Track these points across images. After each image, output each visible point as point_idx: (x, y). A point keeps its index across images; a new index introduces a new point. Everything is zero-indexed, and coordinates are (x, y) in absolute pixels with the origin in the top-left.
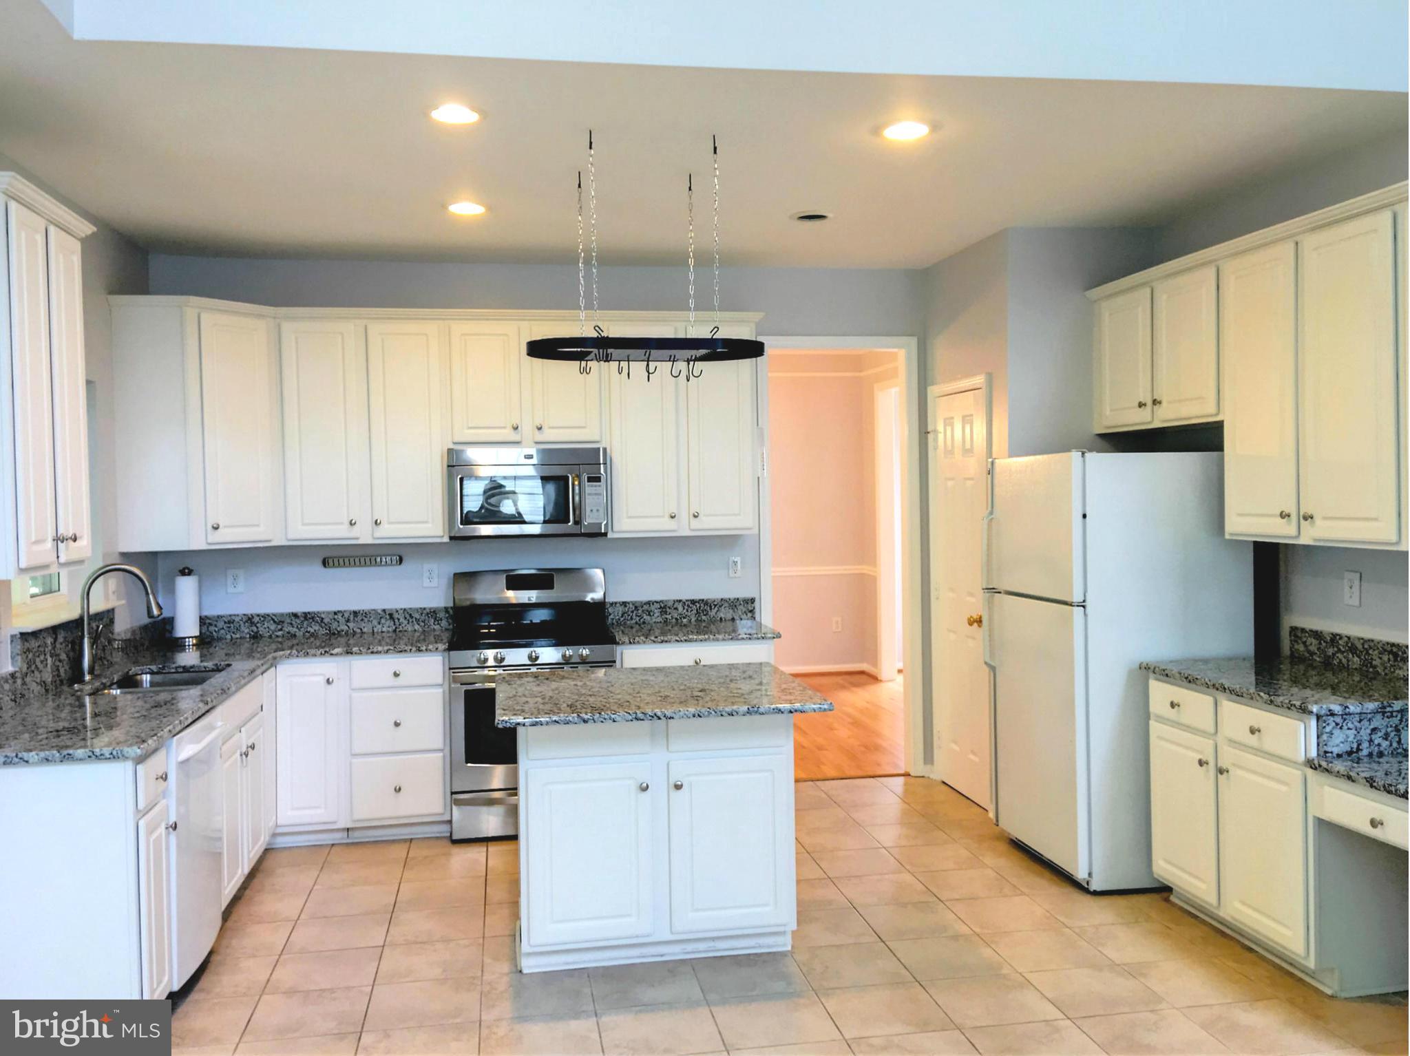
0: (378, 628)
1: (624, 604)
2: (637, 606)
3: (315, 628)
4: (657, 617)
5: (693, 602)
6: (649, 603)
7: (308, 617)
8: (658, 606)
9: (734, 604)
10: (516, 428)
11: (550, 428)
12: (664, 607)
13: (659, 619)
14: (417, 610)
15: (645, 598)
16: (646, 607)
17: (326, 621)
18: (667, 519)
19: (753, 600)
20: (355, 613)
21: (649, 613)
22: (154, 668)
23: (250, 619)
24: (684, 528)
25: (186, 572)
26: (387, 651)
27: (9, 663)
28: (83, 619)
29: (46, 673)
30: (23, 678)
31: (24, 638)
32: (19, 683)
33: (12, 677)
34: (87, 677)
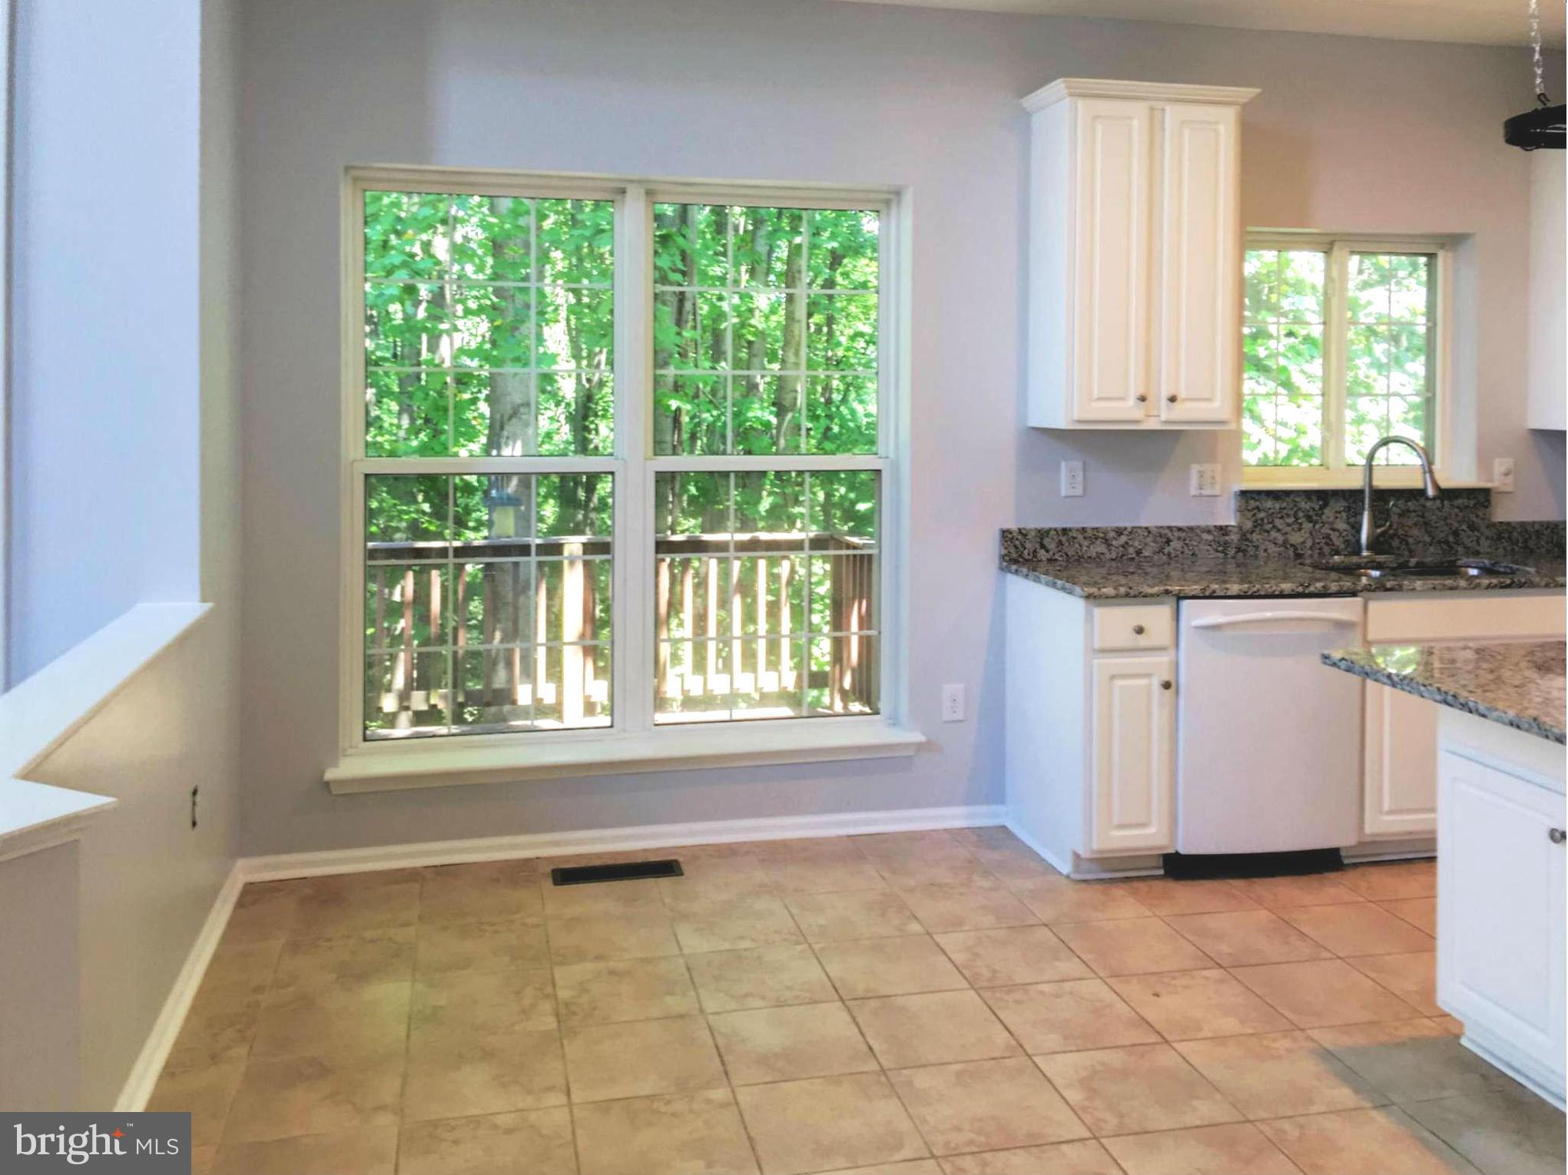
27: (1227, 516)
28: (1361, 492)
29: (1296, 538)
30: (1244, 536)
31: (1245, 495)
32: (1234, 537)
33: (1223, 530)
34: (1365, 553)
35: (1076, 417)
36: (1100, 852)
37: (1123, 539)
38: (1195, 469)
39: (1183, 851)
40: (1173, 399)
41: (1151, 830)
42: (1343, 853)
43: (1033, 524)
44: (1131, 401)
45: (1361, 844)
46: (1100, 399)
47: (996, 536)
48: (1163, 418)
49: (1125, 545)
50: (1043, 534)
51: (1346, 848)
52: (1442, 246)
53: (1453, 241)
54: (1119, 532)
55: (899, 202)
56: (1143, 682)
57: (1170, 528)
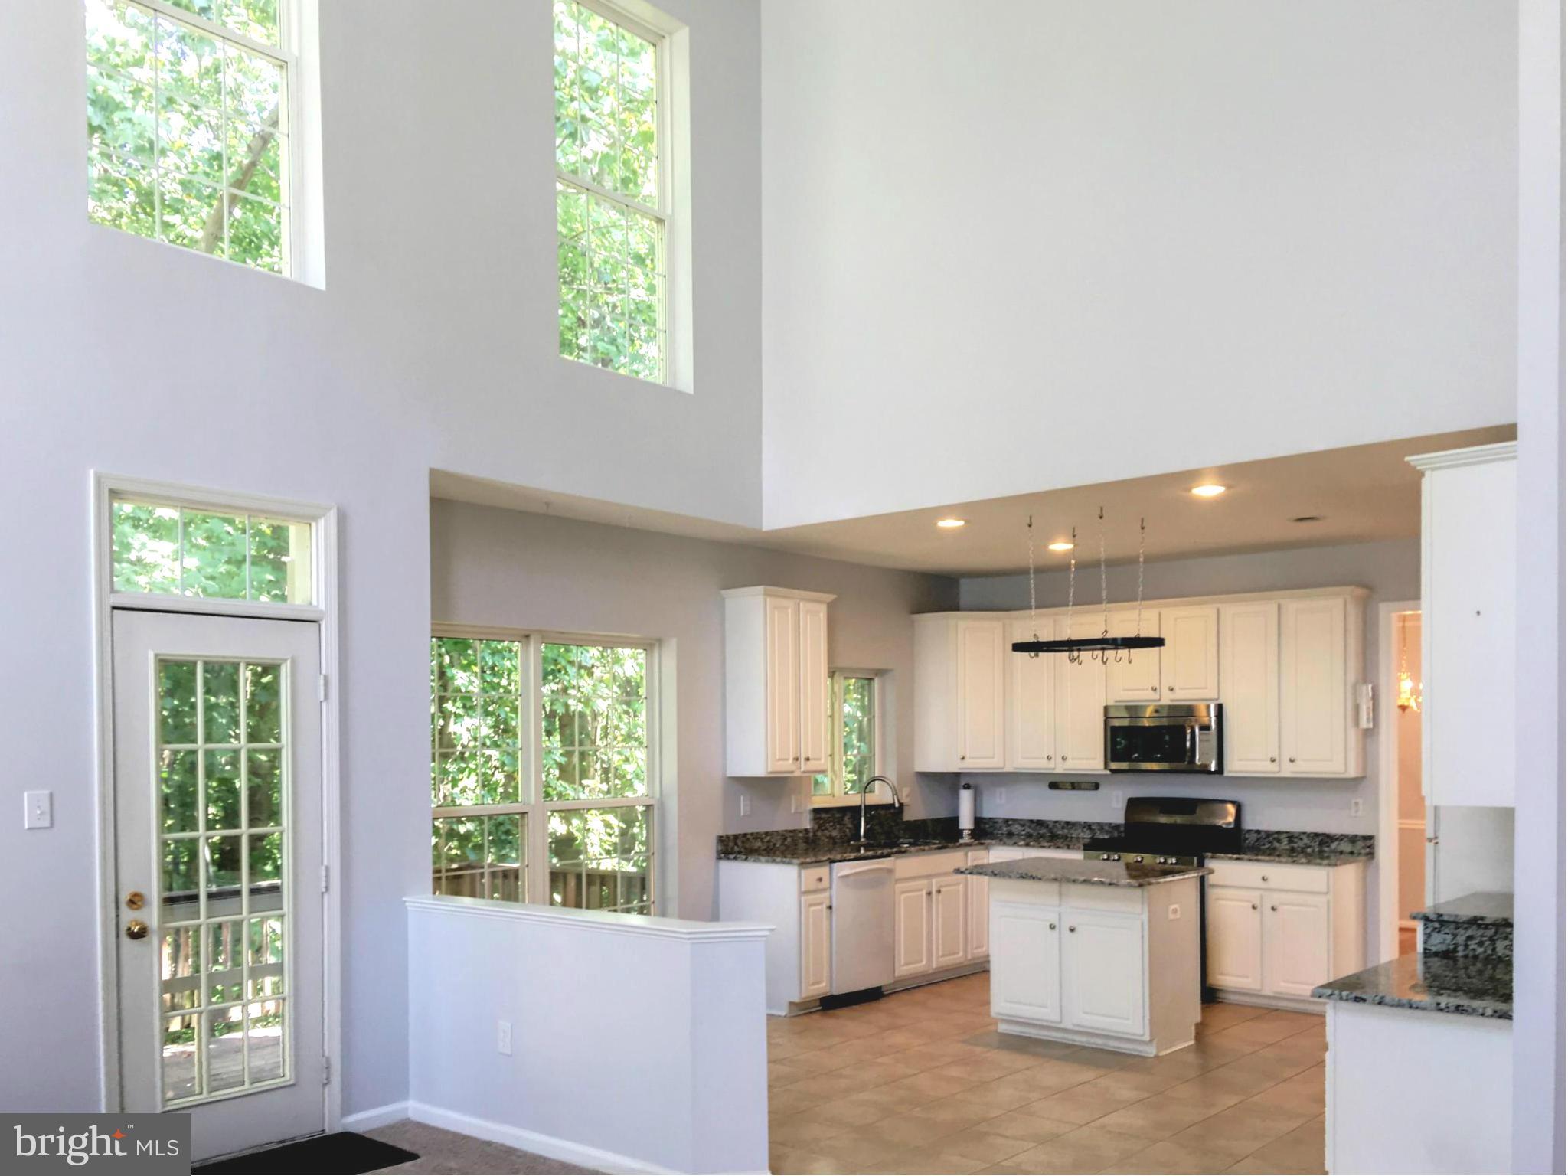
0: (1082, 835)
1: (1258, 832)
2: (1269, 834)
3: (1043, 831)
4: (1284, 845)
5: (1317, 835)
6: (1279, 833)
7: (1040, 823)
8: (1285, 835)
9: (1353, 839)
10: (1155, 690)
11: (1182, 689)
12: (1291, 837)
13: (1287, 847)
14: (1106, 824)
15: (1274, 828)
16: (1276, 836)
17: (1050, 826)
18: (1269, 762)
19: (1371, 838)
20: (1068, 823)
21: (1279, 841)
22: (911, 840)
23: (1006, 821)
24: (1287, 771)
25: (967, 787)
26: (1049, 847)
27: (807, 823)
28: (860, 806)
29: (835, 833)
30: (815, 832)
31: (816, 811)
32: (811, 834)
33: (806, 830)
34: (863, 840)
35: (769, 770)
36: (806, 998)
37: (768, 838)
38: (793, 797)
39: (835, 993)
40: (808, 759)
41: (824, 984)
42: (883, 990)
43: (732, 832)
44: (791, 761)
45: (895, 982)
46: (780, 760)
47: (714, 841)
48: (802, 769)
49: (769, 842)
50: (736, 837)
51: (886, 986)
52: (876, 675)
53: (880, 673)
54: (767, 834)
55: (660, 646)
56: (819, 907)
57: (786, 831)
